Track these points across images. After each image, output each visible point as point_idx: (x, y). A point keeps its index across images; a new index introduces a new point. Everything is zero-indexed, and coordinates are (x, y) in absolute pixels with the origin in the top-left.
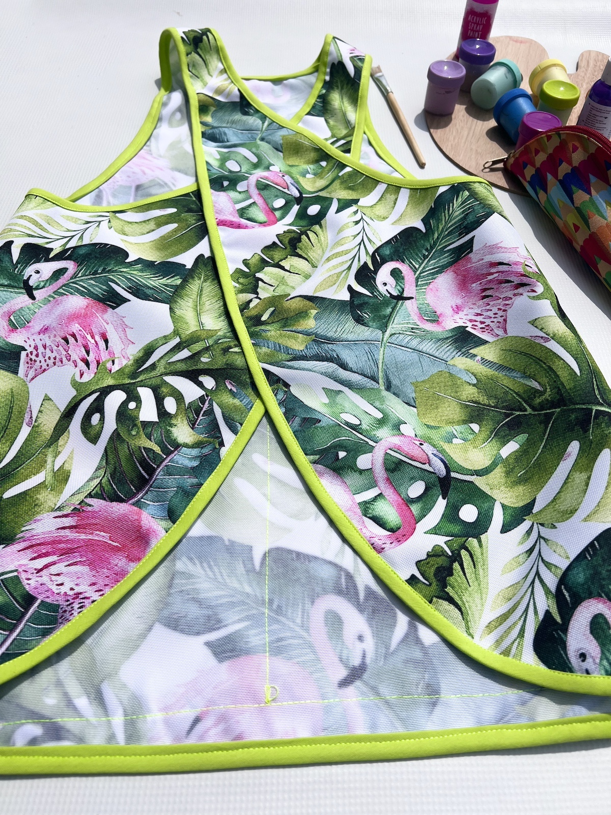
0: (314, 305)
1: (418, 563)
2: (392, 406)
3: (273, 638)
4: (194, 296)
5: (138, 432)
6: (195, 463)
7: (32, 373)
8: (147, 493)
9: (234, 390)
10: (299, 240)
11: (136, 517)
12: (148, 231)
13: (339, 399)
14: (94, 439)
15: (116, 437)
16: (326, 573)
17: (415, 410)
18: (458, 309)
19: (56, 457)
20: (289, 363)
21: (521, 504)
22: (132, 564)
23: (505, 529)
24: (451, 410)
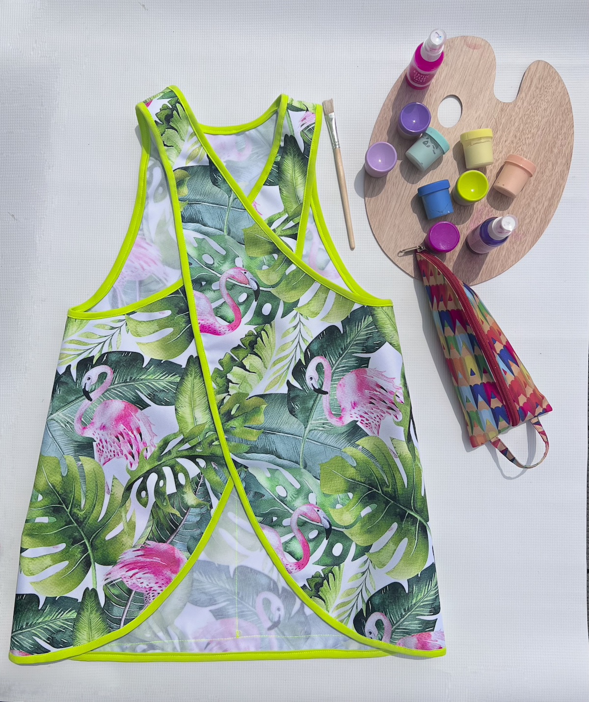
0: (264, 401)
1: (307, 580)
2: (306, 479)
3: (239, 610)
4: (189, 393)
5: (167, 504)
6: (198, 518)
7: (103, 461)
8: (175, 536)
9: (216, 468)
10: (255, 342)
11: (172, 552)
12: (153, 331)
13: (276, 474)
14: (145, 505)
15: (155, 505)
16: (264, 581)
17: (319, 481)
18: (355, 405)
19: (126, 513)
20: (248, 455)
21: (365, 545)
22: (173, 574)
23: (354, 559)
24: (340, 483)
